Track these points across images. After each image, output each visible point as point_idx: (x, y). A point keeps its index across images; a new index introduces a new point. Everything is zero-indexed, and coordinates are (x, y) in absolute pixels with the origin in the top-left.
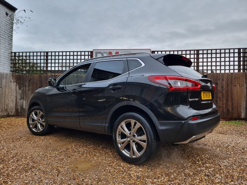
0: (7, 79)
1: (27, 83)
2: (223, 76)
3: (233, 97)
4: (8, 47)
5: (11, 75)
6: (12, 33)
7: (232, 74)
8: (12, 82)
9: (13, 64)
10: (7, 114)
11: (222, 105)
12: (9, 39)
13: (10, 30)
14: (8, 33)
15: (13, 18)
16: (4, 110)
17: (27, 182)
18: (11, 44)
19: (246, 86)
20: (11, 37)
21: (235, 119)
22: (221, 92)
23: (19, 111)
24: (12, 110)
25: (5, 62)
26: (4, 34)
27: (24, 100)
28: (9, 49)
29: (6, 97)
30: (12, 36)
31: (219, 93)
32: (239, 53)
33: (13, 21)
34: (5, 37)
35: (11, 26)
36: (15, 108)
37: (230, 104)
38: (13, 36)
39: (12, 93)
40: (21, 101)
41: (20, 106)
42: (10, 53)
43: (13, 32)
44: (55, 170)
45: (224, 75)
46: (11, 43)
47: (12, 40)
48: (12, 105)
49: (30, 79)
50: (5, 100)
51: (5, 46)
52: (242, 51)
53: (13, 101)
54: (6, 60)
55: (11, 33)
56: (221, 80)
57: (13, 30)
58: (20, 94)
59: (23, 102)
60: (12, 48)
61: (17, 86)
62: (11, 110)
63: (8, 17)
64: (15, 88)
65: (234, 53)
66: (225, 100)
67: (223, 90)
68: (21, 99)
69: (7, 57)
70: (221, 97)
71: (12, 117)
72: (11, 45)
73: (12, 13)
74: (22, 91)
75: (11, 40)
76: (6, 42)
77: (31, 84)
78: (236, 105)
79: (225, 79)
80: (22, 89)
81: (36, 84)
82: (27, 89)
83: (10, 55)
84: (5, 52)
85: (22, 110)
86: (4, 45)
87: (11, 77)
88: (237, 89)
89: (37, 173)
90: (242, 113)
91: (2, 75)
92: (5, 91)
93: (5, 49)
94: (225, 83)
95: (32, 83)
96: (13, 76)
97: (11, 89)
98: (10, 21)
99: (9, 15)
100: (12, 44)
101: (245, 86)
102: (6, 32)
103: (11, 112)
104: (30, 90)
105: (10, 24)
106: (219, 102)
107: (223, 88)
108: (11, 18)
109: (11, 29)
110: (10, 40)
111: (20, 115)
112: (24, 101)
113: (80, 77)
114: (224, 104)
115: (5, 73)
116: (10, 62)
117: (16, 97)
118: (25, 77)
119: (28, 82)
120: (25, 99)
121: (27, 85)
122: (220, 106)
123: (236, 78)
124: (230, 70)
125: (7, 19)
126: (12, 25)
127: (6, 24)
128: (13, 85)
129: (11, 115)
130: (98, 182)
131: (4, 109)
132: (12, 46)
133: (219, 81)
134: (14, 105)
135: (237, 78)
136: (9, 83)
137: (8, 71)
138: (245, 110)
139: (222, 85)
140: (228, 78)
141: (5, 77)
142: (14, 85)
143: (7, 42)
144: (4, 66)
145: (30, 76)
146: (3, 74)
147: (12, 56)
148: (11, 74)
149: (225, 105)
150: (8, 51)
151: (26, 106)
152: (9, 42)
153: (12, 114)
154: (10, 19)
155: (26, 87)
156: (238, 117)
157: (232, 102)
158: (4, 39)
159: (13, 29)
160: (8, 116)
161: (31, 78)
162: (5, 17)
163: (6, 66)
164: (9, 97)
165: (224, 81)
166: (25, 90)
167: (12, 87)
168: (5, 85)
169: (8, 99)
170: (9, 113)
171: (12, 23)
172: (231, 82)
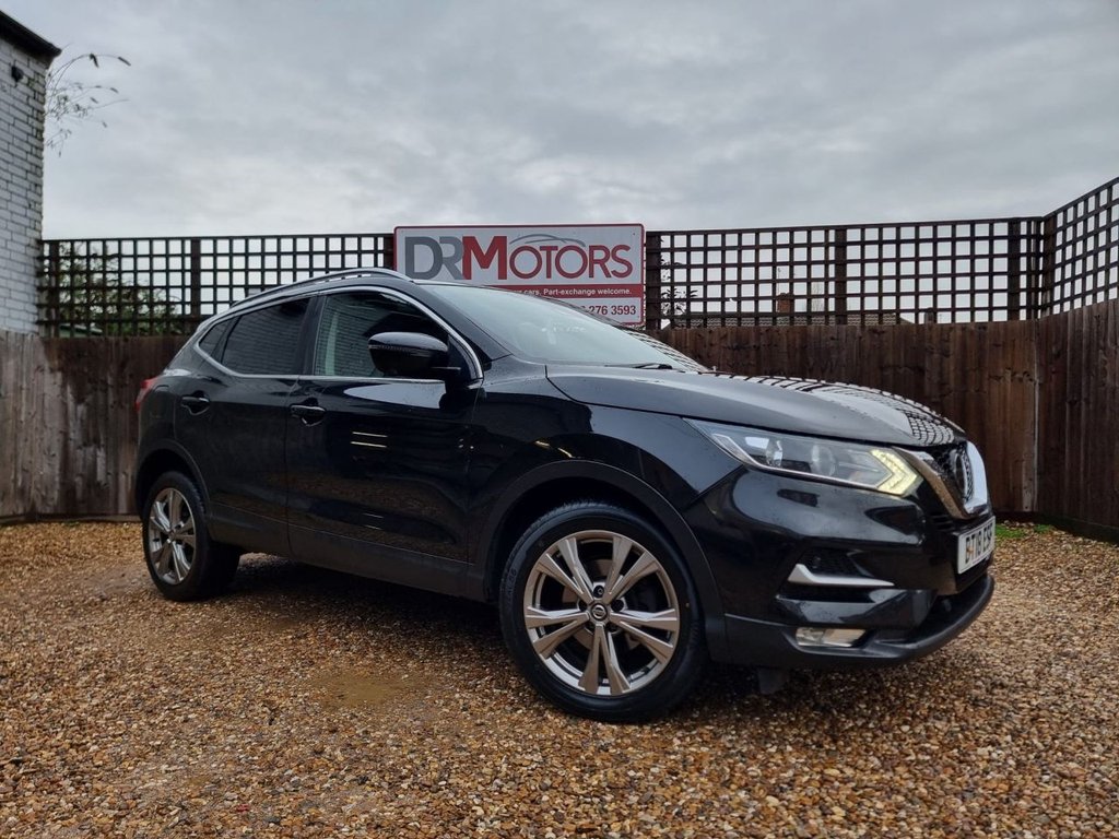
0: (25, 359)
1: (111, 375)
2: (946, 338)
3: (988, 424)
4: (26, 216)
5: (41, 338)
6: (41, 158)
7: (982, 326)
8: (43, 370)
9: (45, 294)
10: (28, 509)
12: (26, 184)
13: (32, 145)
14: (22, 159)
15: (41, 89)
16: (12, 491)
17: (159, 743)
18: (34, 206)
19: (1039, 378)
20: (35, 174)
23: (79, 494)
24: (47, 492)
25: (12, 285)
26: (8, 162)
27: (99, 447)
28: (30, 227)
29: (22, 436)
30: (37, 170)
32: (1013, 239)
33: (43, 103)
34: (12, 174)
35: (36, 124)
36: (62, 484)
38: (45, 170)
39: (47, 418)
40: (85, 452)
41: (81, 475)
42: (33, 243)
43: (42, 150)
44: (261, 705)
45: (951, 334)
46: (35, 203)
47: (38, 188)
48: (46, 470)
49: (121, 357)
50: (15, 449)
51: (12, 212)
52: (1023, 231)
53: (53, 452)
54: (15, 276)
55: (36, 156)
56: (936, 356)
57: (45, 142)
58: (82, 421)
59: (95, 456)
60: (40, 222)
61: (69, 389)
62: (44, 493)
63: (21, 87)
64: (60, 397)
65: (991, 238)
67: (947, 397)
68: (85, 445)
69: (22, 263)
71: (50, 523)
72: (35, 210)
73: (40, 70)
74: (88, 411)
75: (36, 185)
76: (14, 198)
77: (128, 378)
78: (1000, 460)
79: (954, 348)
80: (89, 399)
82: (111, 401)
83: (32, 252)
84: (12, 240)
85: (93, 491)
86: (7, 209)
87: (42, 349)
88: (1005, 389)
89: (190, 716)
90: (1024, 491)
92: (17, 412)
93: (11, 226)
94: (952, 368)
95: (131, 376)
96: (47, 343)
97: (43, 401)
98: (31, 102)
99: (25, 80)
100: (41, 204)
101: (1036, 377)
102: (13, 155)
103: (44, 499)
104: (123, 404)
105: (32, 117)
107: (947, 386)
108: (35, 91)
109: (36, 137)
110: (33, 188)
111: (85, 512)
112: (98, 453)
115: (13, 331)
116: (32, 282)
117: (65, 434)
118: (102, 346)
119: (113, 368)
120: (102, 442)
121: (110, 381)
123: (997, 346)
124: (973, 309)
125: (18, 94)
126: (37, 119)
127: (15, 118)
128: (51, 385)
129: (44, 511)
130: (422, 739)
131: (12, 485)
132: (40, 213)
133: (927, 358)
134: (57, 472)
135: (1004, 345)
136: (32, 377)
137: (24, 321)
138: (1036, 477)
139: (941, 374)
140: (964, 346)
141: (12, 350)
142: (55, 383)
143: (19, 195)
144: (11, 304)
145: (122, 343)
147: (41, 258)
148: (38, 334)
150: (25, 235)
151: (108, 474)
152: (26, 198)
153: (49, 510)
154: (32, 94)
155: (106, 391)
156: (1008, 506)
158: (7, 182)
159: (42, 140)
160: (32, 517)
161: (130, 354)
162: (7, 88)
163: (16, 300)
164: (32, 436)
165: (948, 356)
166: (101, 402)
167: (46, 391)
168: (15, 384)
169: (28, 443)
170: (33, 506)
171: (38, 111)
172: (980, 363)
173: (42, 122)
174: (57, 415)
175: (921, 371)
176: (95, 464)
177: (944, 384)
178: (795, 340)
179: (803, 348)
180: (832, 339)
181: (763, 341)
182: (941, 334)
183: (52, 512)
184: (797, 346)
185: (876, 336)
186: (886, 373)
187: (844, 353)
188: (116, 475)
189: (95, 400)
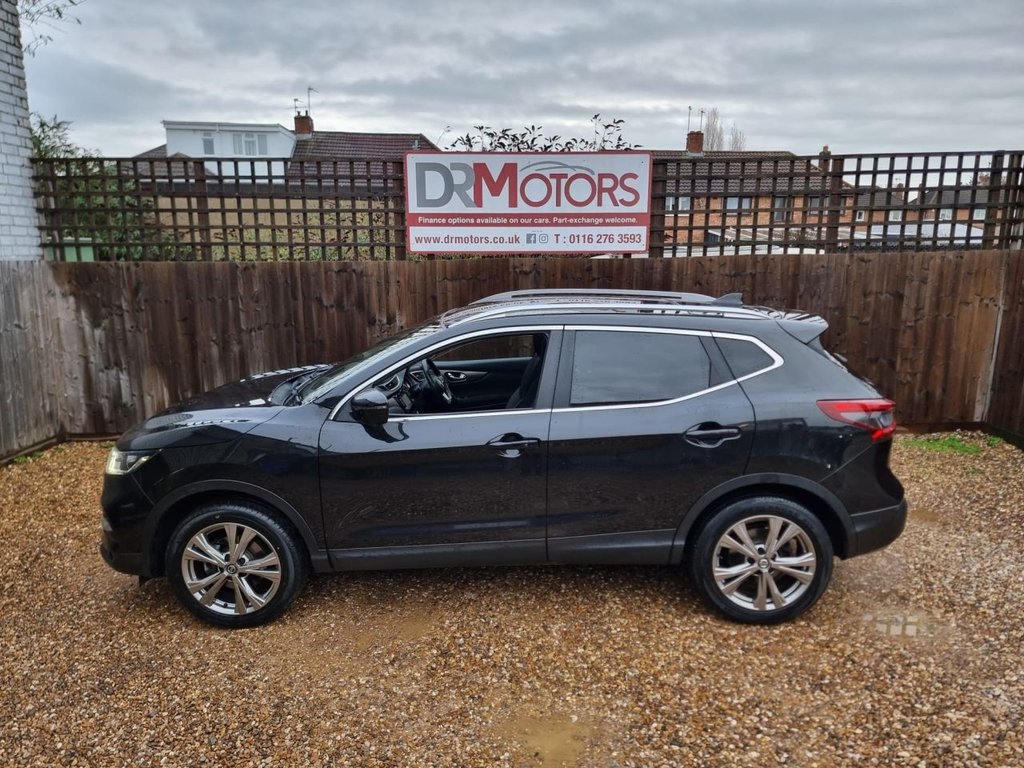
0: (36, 286)
1: (125, 300)
2: (926, 267)
3: (954, 346)
4: (16, 134)
5: (48, 262)
6: (22, 68)
8: (53, 295)
9: (46, 215)
10: (58, 430)
11: (909, 378)
12: (12, 100)
13: (12, 55)
16: (43, 416)
19: (1003, 304)
20: (19, 87)
21: (950, 427)
22: (910, 327)
23: (107, 415)
24: (73, 412)
25: (13, 211)
27: (121, 370)
28: (21, 146)
29: (44, 362)
30: (21, 81)
31: (904, 332)
32: (996, 171)
35: (12, 30)
36: (89, 406)
37: (938, 371)
38: (27, 80)
39: (64, 343)
40: (107, 374)
41: (107, 397)
43: (22, 58)
45: (931, 263)
46: (23, 118)
47: (24, 101)
48: (70, 392)
49: (134, 283)
50: (40, 376)
52: (1006, 164)
53: (75, 376)
54: (16, 201)
55: (17, 66)
56: (916, 283)
57: (23, 49)
58: (100, 344)
59: (118, 379)
61: (83, 313)
64: (75, 322)
65: (976, 171)
66: (922, 357)
67: (920, 322)
68: (107, 368)
69: (20, 186)
70: (908, 349)
72: (24, 127)
74: (106, 335)
75: (21, 99)
77: (142, 302)
78: (960, 377)
79: (932, 278)
80: (105, 323)
81: (166, 301)
82: (128, 326)
83: (28, 173)
84: (8, 164)
85: (120, 411)
87: (51, 274)
88: (972, 315)
90: (977, 404)
91: (14, 271)
92: (36, 340)
93: (4, 148)
94: (928, 294)
95: (146, 301)
96: (55, 267)
97: (58, 325)
101: (1001, 303)
103: (72, 420)
104: (141, 328)
105: (7, 22)
106: (902, 364)
107: (921, 311)
109: (14, 45)
110: (19, 102)
112: (121, 376)
113: (354, 271)
114: (915, 375)
115: (22, 260)
116: (31, 205)
117: (85, 358)
118: (112, 271)
119: (126, 293)
120: (124, 366)
121: (125, 306)
122: (901, 383)
123: (971, 275)
124: (952, 239)
126: (13, 24)
128: (64, 310)
129: (73, 432)
131: (42, 411)
133: (907, 285)
134: (81, 394)
135: (977, 272)
136: (45, 302)
137: (30, 246)
138: (989, 392)
139: (918, 300)
140: (941, 274)
141: (25, 279)
142: (68, 308)
143: (7, 113)
144: (15, 231)
145: (133, 268)
146: (16, 269)
148: (43, 257)
149: (919, 376)
151: (133, 395)
152: (14, 115)
153: (78, 430)
155: (122, 315)
156: (962, 418)
157: (947, 366)
159: (20, 47)
160: (63, 437)
161: (142, 280)
163: (20, 226)
164: (52, 360)
165: (926, 283)
166: (118, 327)
167: (59, 315)
168: (32, 313)
169: (49, 369)
170: (62, 427)
171: (13, 15)
172: (954, 291)
173: (17, 26)
174: (75, 338)
175: (900, 297)
176: (119, 386)
177: (920, 309)
178: (788, 267)
179: (796, 276)
180: (823, 267)
181: (759, 268)
182: (923, 263)
183: (81, 432)
184: (790, 273)
185: (863, 264)
186: (868, 300)
187: (832, 280)
188: (142, 397)
189: (112, 323)
